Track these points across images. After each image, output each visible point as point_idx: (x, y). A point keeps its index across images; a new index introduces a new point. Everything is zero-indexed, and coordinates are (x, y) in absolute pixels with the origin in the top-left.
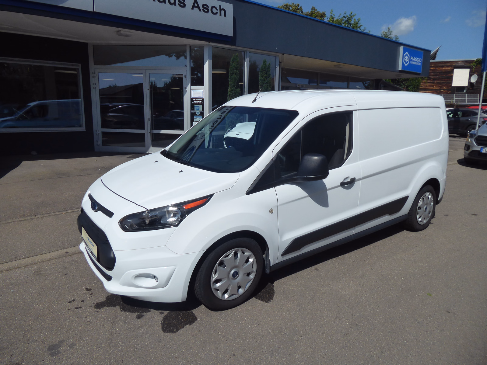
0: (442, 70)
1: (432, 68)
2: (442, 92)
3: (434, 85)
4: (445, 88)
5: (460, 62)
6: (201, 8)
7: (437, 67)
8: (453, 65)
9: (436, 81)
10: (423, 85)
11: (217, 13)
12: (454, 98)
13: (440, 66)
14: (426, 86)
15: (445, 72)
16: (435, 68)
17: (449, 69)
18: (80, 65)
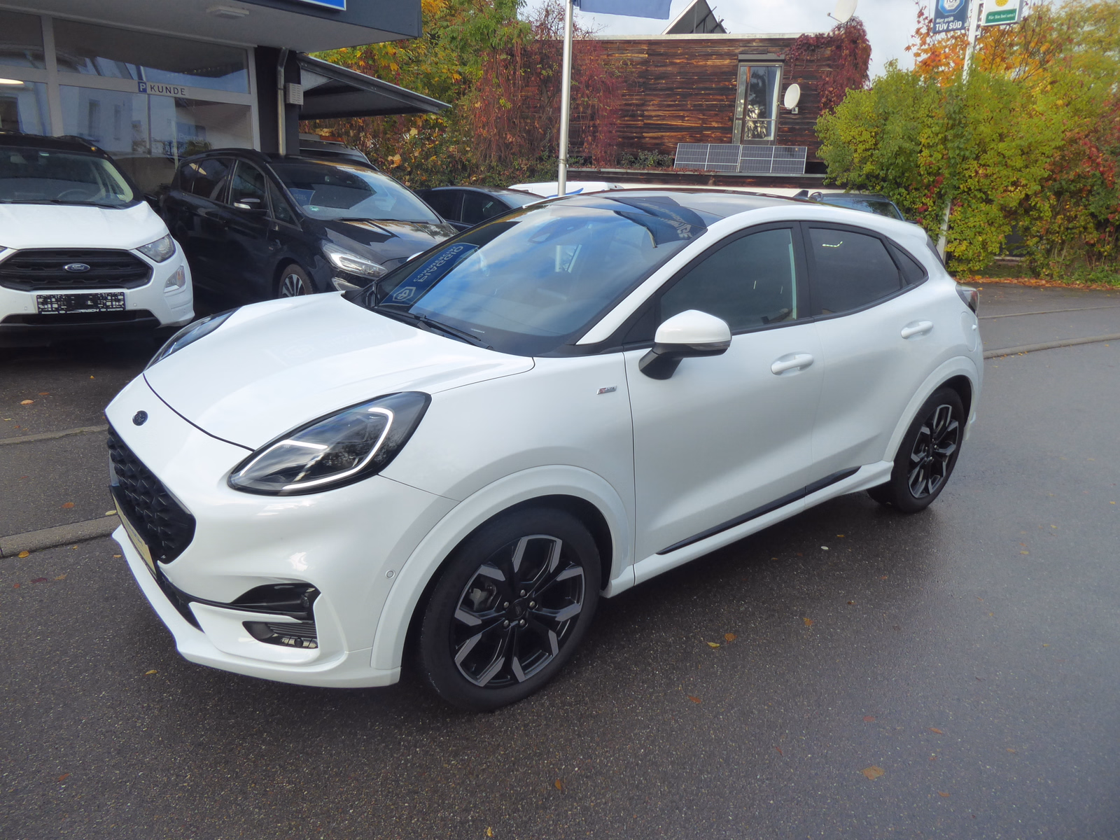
0: (705, 66)
1: (678, 61)
2: (708, 136)
3: (686, 114)
4: (716, 126)
5: (754, 44)
7: (693, 56)
8: (737, 51)
9: (689, 104)
10: (653, 114)
12: (740, 158)
13: (699, 56)
14: (663, 118)
15: (714, 74)
16: (687, 59)
17: (723, 65)
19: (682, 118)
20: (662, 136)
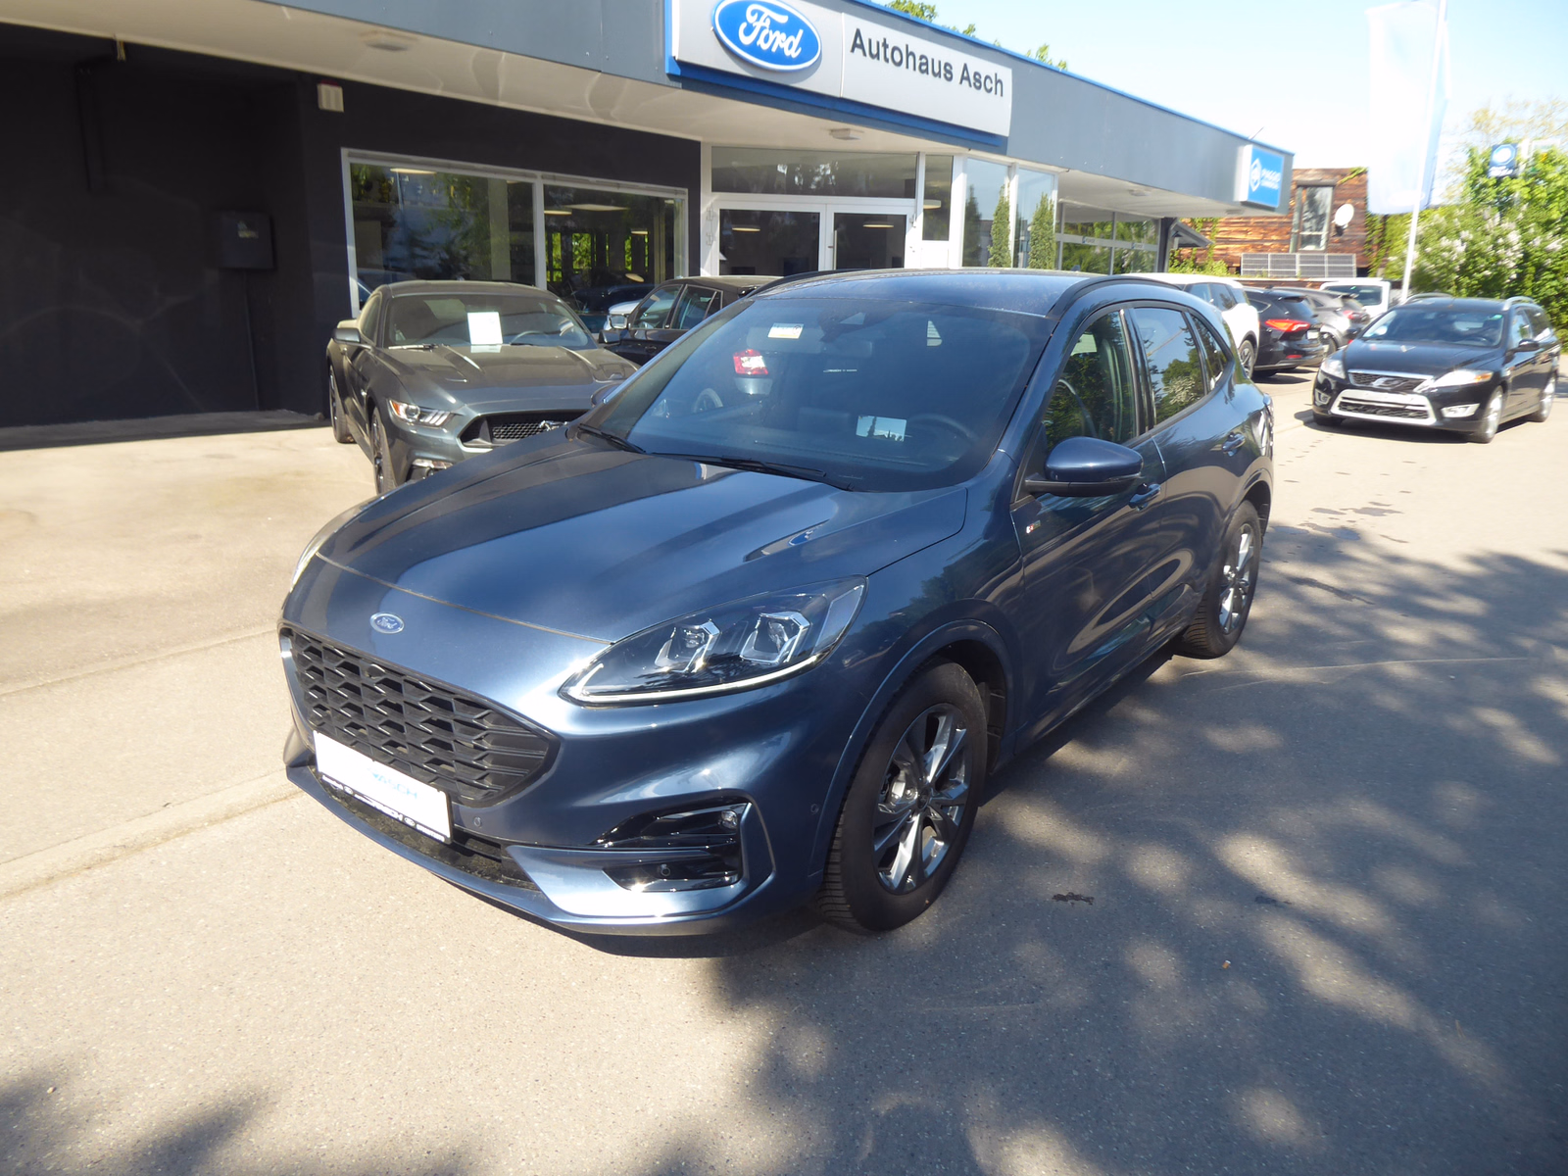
2: (1268, 247)
3: (1250, 229)
4: (1274, 238)
5: (1310, 173)
6: (972, 81)
8: (1295, 178)
11: (991, 89)
12: (1298, 265)
14: (1229, 232)
18: (686, 190)
19: (1246, 232)
20: (1227, 249)
